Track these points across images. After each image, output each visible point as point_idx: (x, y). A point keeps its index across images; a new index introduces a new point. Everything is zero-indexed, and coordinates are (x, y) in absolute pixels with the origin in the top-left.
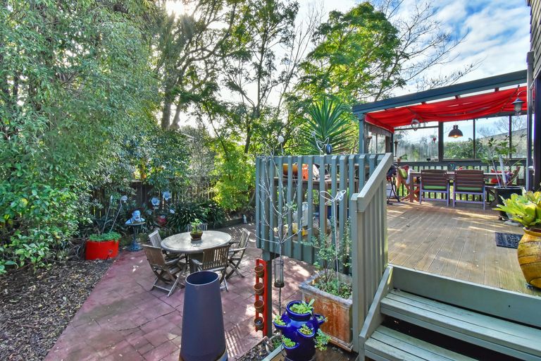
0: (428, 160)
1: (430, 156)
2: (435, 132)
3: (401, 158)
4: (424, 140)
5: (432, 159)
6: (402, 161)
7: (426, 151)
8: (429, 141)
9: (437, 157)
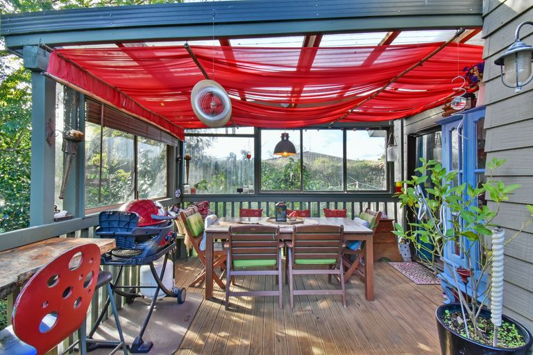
0: (240, 190)
1: (242, 184)
2: (249, 144)
3: (196, 186)
4: (233, 156)
5: (245, 189)
6: (199, 192)
7: (237, 175)
8: (240, 157)
9: (252, 187)
